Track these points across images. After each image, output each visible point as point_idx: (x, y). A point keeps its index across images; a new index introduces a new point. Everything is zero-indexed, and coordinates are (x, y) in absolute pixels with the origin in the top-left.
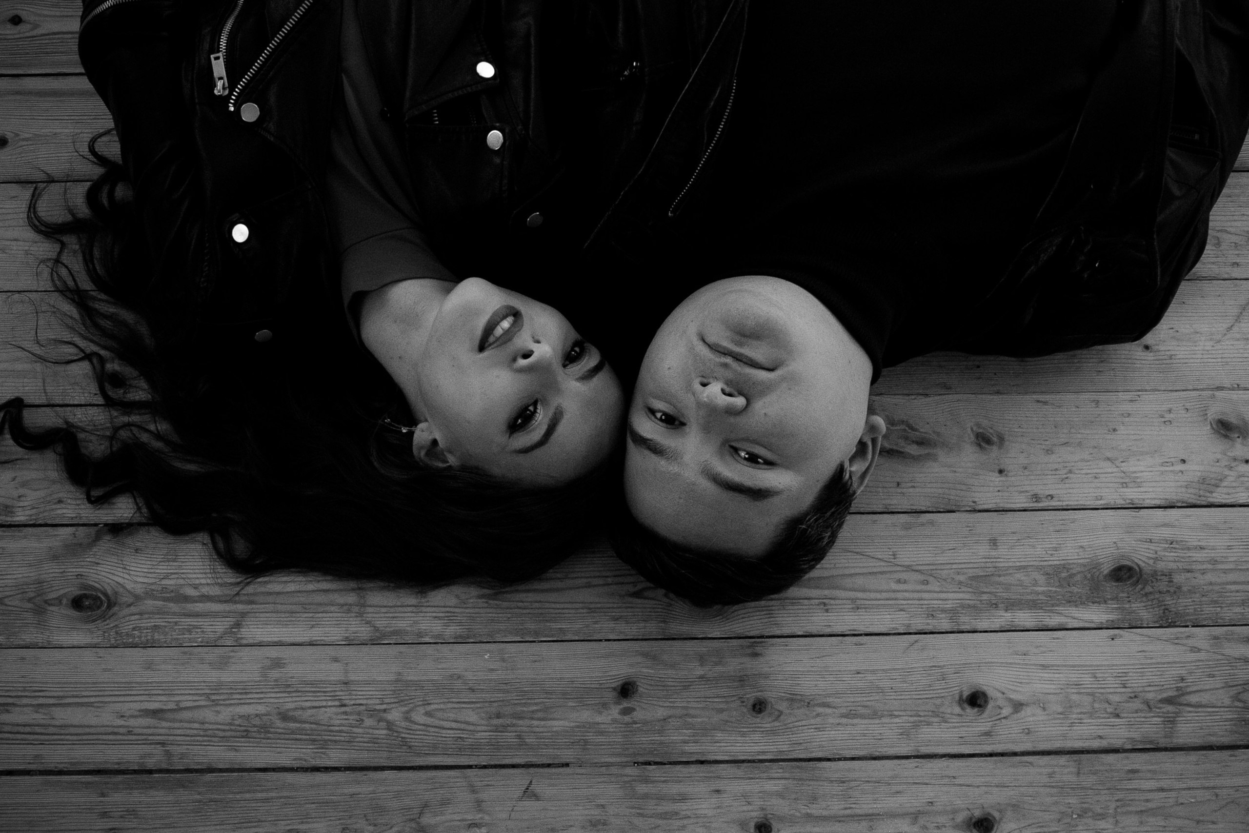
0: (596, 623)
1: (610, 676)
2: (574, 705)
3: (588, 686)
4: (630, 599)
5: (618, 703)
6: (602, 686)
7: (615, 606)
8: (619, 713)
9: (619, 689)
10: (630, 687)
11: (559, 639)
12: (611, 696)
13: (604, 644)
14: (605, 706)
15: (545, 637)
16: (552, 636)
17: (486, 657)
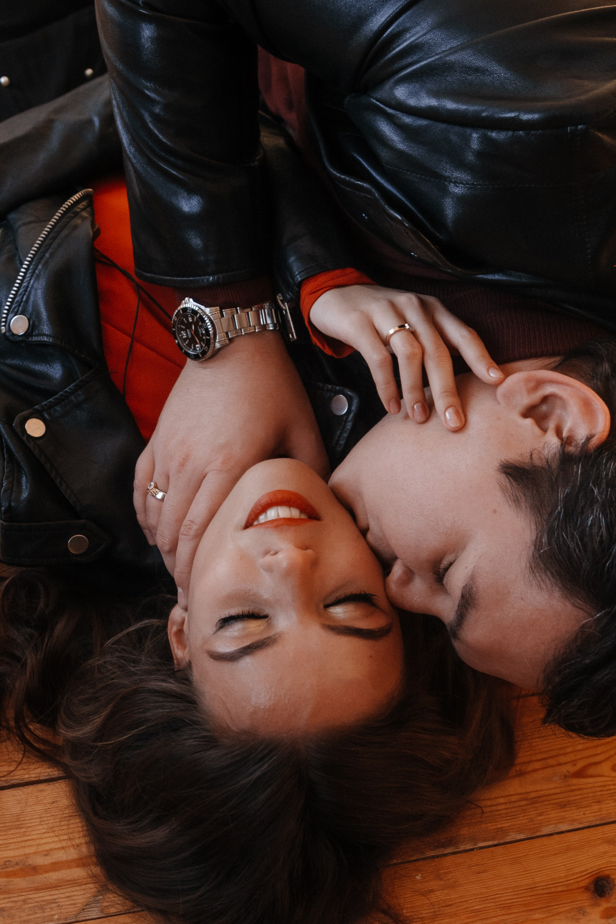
0: (540, 814)
1: (577, 873)
2: (542, 916)
3: (553, 890)
4: (575, 781)
5: (597, 905)
6: (570, 888)
7: (558, 791)
8: (602, 917)
9: (592, 887)
10: (604, 882)
11: (502, 841)
12: (584, 899)
13: (555, 836)
14: (581, 911)
15: (484, 841)
16: (494, 839)
17: (418, 878)
